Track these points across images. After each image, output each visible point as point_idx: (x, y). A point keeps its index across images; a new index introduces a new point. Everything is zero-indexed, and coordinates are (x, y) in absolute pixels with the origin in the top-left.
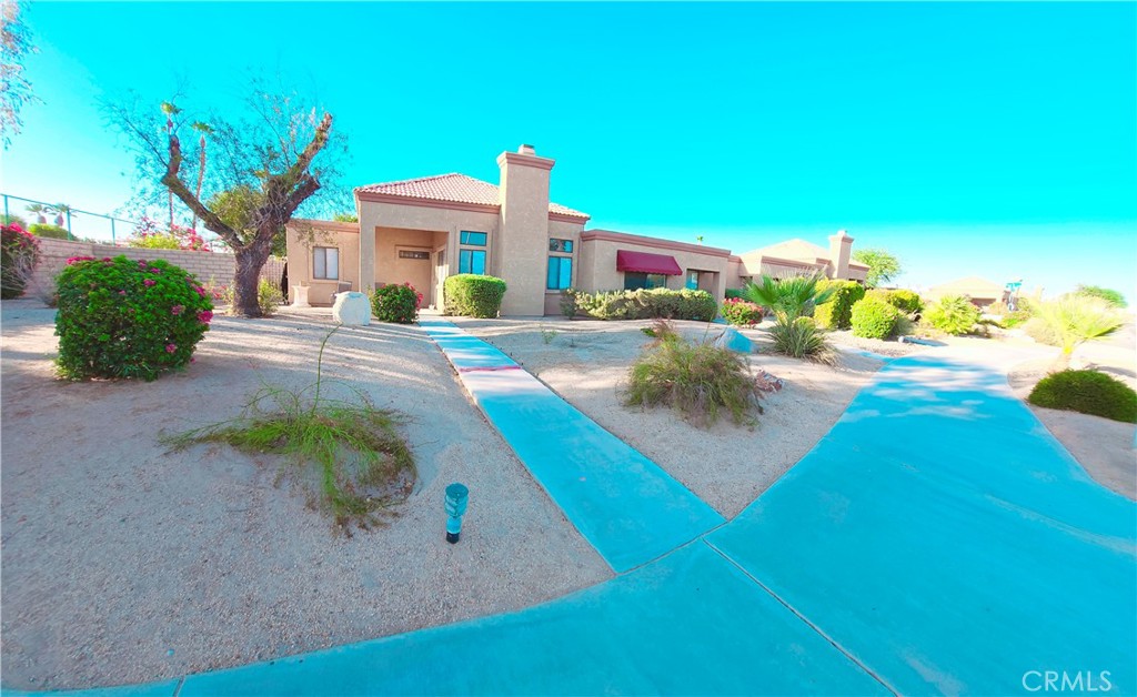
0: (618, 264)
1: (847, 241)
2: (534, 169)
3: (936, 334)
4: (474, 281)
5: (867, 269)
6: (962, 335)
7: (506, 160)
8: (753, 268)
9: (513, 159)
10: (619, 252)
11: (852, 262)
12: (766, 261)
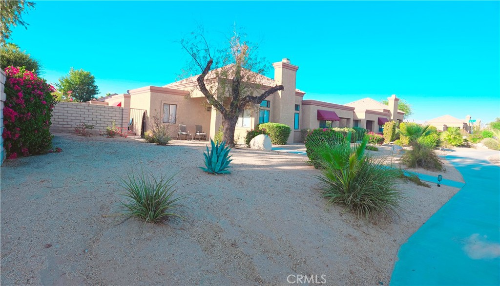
0: (318, 116)
1: (397, 100)
2: (291, 71)
3: (449, 146)
4: (280, 127)
5: (403, 114)
6: (459, 146)
7: (282, 66)
8: (361, 115)
9: (285, 66)
10: (318, 111)
11: (399, 111)
12: (368, 112)
